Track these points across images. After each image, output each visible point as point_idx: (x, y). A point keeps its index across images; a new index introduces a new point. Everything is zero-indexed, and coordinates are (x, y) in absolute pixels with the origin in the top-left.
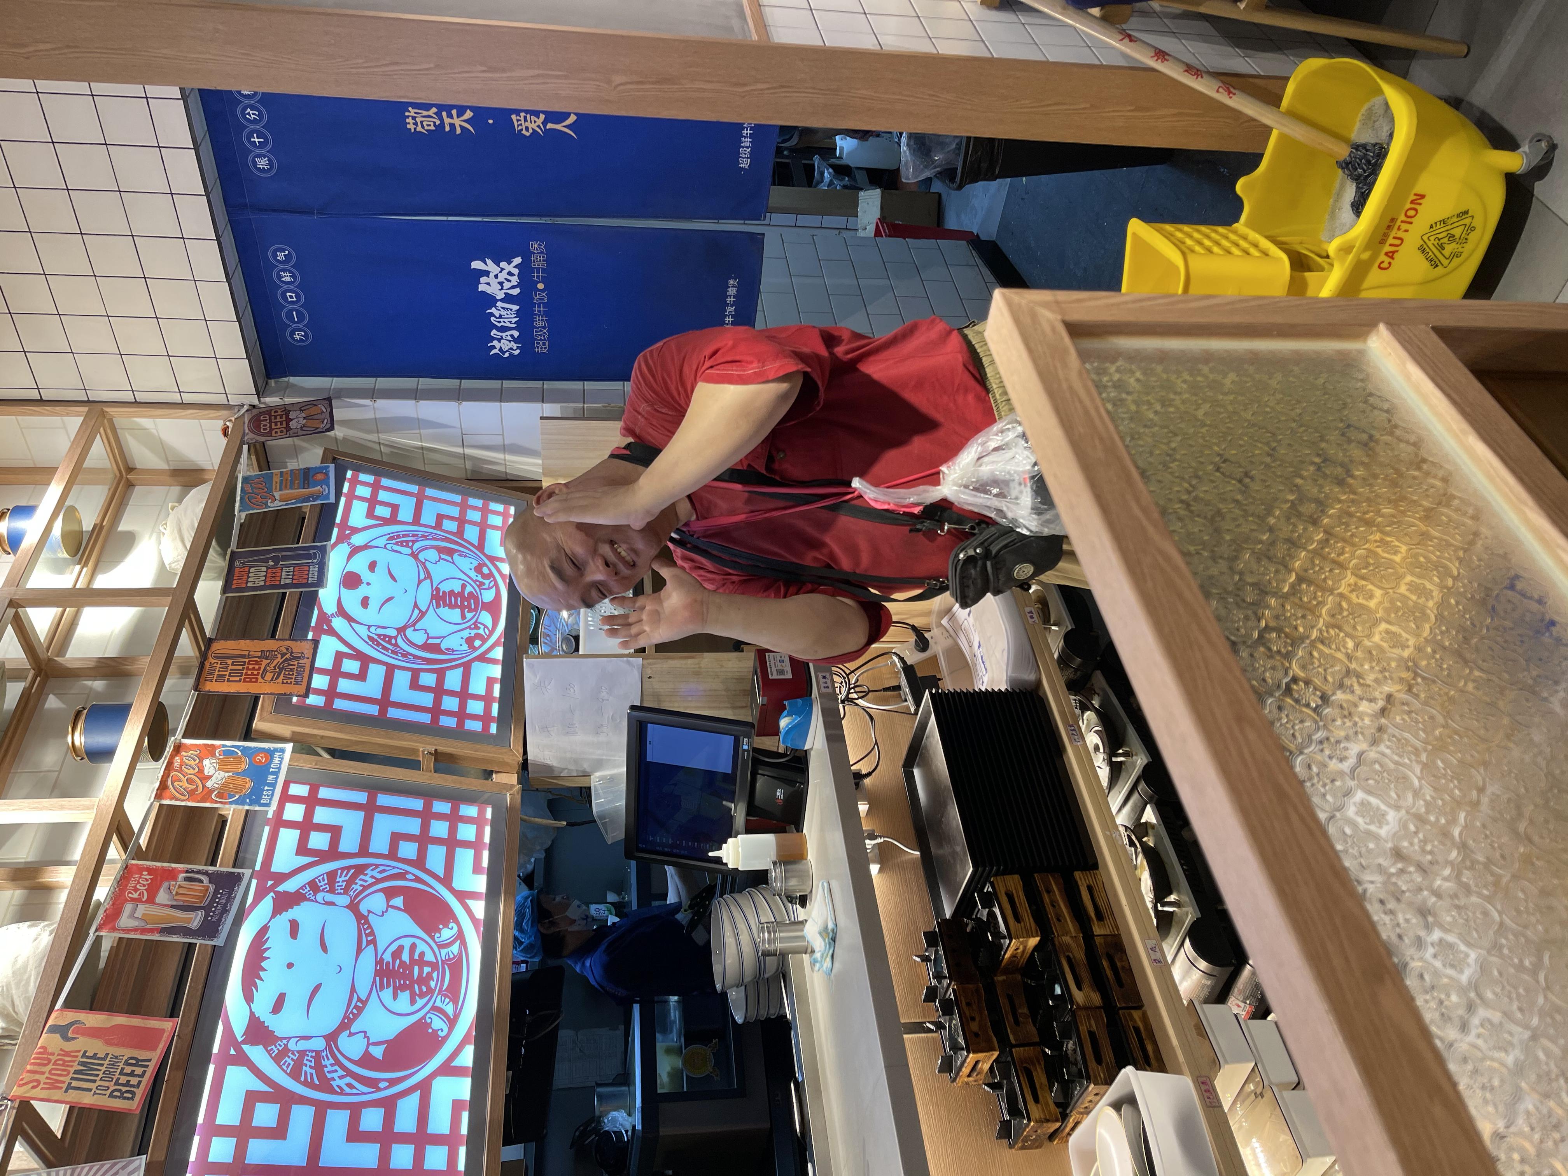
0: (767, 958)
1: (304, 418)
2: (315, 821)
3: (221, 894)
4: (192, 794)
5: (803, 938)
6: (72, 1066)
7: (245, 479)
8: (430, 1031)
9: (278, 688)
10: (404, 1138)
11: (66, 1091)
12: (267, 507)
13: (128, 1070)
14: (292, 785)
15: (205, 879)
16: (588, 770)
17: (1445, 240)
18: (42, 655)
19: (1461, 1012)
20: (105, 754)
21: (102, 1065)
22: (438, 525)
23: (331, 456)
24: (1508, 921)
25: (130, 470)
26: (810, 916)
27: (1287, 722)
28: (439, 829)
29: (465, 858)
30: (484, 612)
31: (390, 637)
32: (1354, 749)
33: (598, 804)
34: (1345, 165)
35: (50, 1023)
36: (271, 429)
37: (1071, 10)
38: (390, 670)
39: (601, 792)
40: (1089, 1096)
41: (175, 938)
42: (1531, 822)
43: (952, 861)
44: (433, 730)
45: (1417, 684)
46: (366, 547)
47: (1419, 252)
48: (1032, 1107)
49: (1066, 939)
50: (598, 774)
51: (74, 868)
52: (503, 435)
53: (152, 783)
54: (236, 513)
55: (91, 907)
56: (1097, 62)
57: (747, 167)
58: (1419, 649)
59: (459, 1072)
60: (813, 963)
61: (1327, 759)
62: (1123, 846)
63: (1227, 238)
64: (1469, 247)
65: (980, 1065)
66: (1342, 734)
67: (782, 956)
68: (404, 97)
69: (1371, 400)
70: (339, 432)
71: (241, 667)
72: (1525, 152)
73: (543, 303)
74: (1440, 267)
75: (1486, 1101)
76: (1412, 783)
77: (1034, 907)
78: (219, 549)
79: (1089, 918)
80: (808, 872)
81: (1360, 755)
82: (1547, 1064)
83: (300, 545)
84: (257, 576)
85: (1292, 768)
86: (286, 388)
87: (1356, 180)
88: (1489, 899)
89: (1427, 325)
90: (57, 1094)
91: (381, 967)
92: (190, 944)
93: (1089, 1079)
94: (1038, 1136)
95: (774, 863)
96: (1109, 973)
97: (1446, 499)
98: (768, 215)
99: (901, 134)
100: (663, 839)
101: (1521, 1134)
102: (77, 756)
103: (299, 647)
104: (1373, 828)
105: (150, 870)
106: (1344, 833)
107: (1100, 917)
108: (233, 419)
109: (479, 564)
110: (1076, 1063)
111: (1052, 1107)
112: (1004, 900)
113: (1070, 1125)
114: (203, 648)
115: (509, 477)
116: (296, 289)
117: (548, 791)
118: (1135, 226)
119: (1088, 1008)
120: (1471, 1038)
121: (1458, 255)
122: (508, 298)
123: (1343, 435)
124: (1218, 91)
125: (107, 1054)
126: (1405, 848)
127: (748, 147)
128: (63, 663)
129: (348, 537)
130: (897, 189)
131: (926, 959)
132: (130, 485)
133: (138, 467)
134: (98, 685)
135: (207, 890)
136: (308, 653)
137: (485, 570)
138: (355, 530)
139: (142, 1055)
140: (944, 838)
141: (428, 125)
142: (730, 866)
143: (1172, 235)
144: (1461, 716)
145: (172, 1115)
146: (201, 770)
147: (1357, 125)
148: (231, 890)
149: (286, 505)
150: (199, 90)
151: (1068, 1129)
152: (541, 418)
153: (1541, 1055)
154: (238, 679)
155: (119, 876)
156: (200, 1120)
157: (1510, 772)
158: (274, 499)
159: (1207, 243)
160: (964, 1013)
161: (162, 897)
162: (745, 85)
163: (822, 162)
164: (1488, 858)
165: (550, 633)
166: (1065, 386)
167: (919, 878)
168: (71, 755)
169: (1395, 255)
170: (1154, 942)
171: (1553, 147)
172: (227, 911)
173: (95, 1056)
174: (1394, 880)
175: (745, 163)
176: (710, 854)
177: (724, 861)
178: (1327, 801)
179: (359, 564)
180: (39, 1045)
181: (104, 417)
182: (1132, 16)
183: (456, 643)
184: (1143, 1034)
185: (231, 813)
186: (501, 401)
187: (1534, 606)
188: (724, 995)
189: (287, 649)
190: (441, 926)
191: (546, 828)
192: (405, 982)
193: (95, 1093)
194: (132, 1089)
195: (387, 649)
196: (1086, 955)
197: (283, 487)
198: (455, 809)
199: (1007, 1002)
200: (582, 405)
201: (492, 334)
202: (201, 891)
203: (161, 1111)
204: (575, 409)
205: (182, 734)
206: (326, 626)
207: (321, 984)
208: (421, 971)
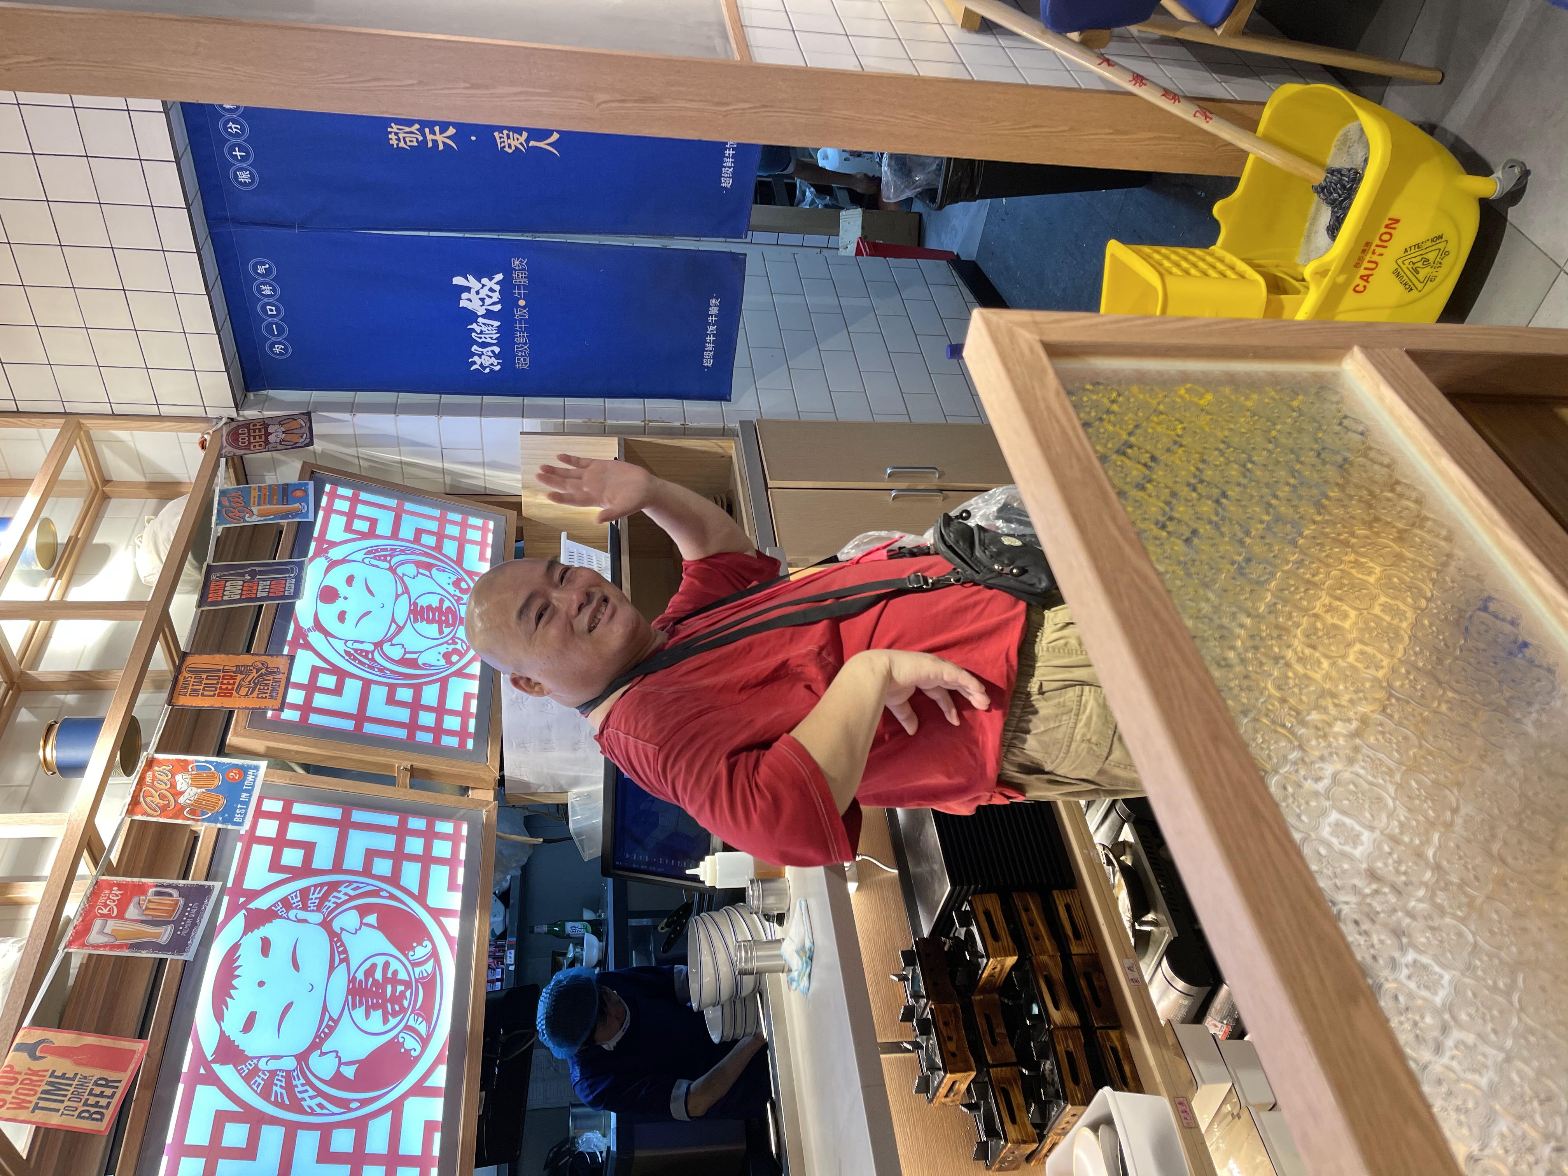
0: (744, 977)
1: (284, 432)
2: (287, 838)
3: (191, 907)
4: (164, 809)
5: (780, 956)
6: (39, 1086)
7: (223, 493)
8: (403, 1050)
9: (253, 702)
10: (375, 1159)
11: (33, 1111)
12: (245, 521)
13: (98, 1090)
14: (265, 801)
15: (175, 893)
16: (565, 787)
17: (1420, 264)
18: (15, 668)
19: (1436, 1033)
20: (76, 769)
21: (71, 1085)
22: (417, 540)
23: (311, 472)
24: (1481, 942)
25: (106, 482)
26: (786, 933)
27: (1262, 743)
28: (415, 846)
29: (439, 874)
30: (461, 627)
31: (367, 652)
32: (1329, 769)
33: (574, 821)
34: (1321, 190)
35: (17, 1041)
36: (250, 443)
37: (1050, 35)
38: (367, 685)
39: (578, 808)
40: (1066, 1117)
41: (144, 954)
42: (1505, 843)
43: (930, 880)
44: (410, 745)
45: (1391, 705)
46: (344, 561)
47: (1394, 276)
48: (1009, 1126)
49: (1044, 958)
50: (575, 791)
51: (46, 883)
52: (482, 449)
53: (124, 798)
54: (213, 526)
55: (61, 923)
56: (1076, 86)
57: (729, 186)
58: (1394, 670)
59: (432, 1092)
60: (790, 982)
61: (1302, 779)
62: (1101, 865)
63: (1204, 260)
64: (1443, 271)
65: (957, 1086)
66: (1317, 753)
67: (759, 974)
68: (386, 112)
69: (1346, 422)
70: (318, 446)
71: (215, 682)
72: (1498, 178)
73: (525, 320)
74: (1415, 291)
75: (1460, 1123)
76: (1386, 805)
77: (1012, 926)
78: (195, 562)
79: (1066, 936)
80: (786, 890)
81: (1334, 776)
82: (1522, 1087)
83: (276, 560)
84: (233, 590)
85: (1266, 788)
86: (266, 401)
87: (1332, 204)
88: (1462, 920)
89: (1401, 348)
90: (23, 1114)
91: (354, 985)
92: (161, 959)
93: (1066, 1100)
94: (1015, 1157)
95: (752, 881)
96: (1086, 992)
97: (1419, 521)
98: (750, 233)
99: (882, 154)
100: (640, 857)
101: (1496, 1157)
102: (49, 770)
103: (274, 662)
104: (1347, 848)
105: (120, 886)
106: (1319, 853)
107: (1078, 936)
108: (211, 432)
109: (458, 579)
110: (1053, 1084)
111: (1030, 1128)
112: (982, 918)
113: (1047, 1147)
114: (177, 662)
115: (488, 493)
116: (277, 303)
117: (524, 808)
118: (1114, 248)
119: (1065, 1028)
120: (1445, 1060)
121: (1431, 279)
122: (489, 315)
123: (1319, 455)
124: (1195, 116)
125: (76, 1074)
126: (1380, 869)
127: (730, 167)
128: (36, 676)
129: (326, 551)
130: (878, 208)
131: (903, 978)
132: (106, 497)
133: (114, 479)
134: (71, 699)
135: (176, 904)
136: (284, 668)
137: (464, 585)
138: (333, 544)
139: (112, 1076)
140: (922, 856)
141: (410, 141)
142: (708, 884)
143: (1151, 258)
144: (1436, 737)
145: (141, 1135)
146: (173, 786)
147: (1333, 150)
148: (201, 903)
149: (264, 520)
150: (181, 103)
151: (1045, 1151)
152: (522, 433)
153: (1515, 1077)
154: (212, 693)
155: (89, 891)
156: (169, 1140)
157: (1483, 793)
158: (252, 514)
159: (1185, 264)
160: (942, 1033)
161: (132, 912)
162: (727, 104)
164: (1462, 880)
166: (1042, 406)
167: (896, 897)
168: (42, 770)
169: (1371, 279)
170: (1132, 961)
171: (1526, 173)
172: (196, 925)
173: (63, 1076)
174: (1368, 900)
175: (727, 183)
176: (688, 872)
177: (701, 879)
178: (1302, 821)
179: (337, 579)
180: (6, 1063)
181: (81, 428)
182: (1110, 41)
183: (433, 657)
184: (1121, 1054)
185: (203, 828)
186: (481, 416)
187: (1508, 628)
188: (701, 1014)
189: (263, 664)
190: (415, 944)
191: (523, 845)
192: (377, 1001)
193: (62, 1114)
194: (101, 1110)
195: (363, 664)
196: (1064, 975)
197: (262, 502)
198: (430, 825)
199: (984, 1022)
200: (562, 420)
201: (473, 350)
202: (170, 905)
203: (129, 1132)
204: (555, 424)
205: (154, 749)
206: (302, 641)
207: (292, 1003)
208: (394, 990)
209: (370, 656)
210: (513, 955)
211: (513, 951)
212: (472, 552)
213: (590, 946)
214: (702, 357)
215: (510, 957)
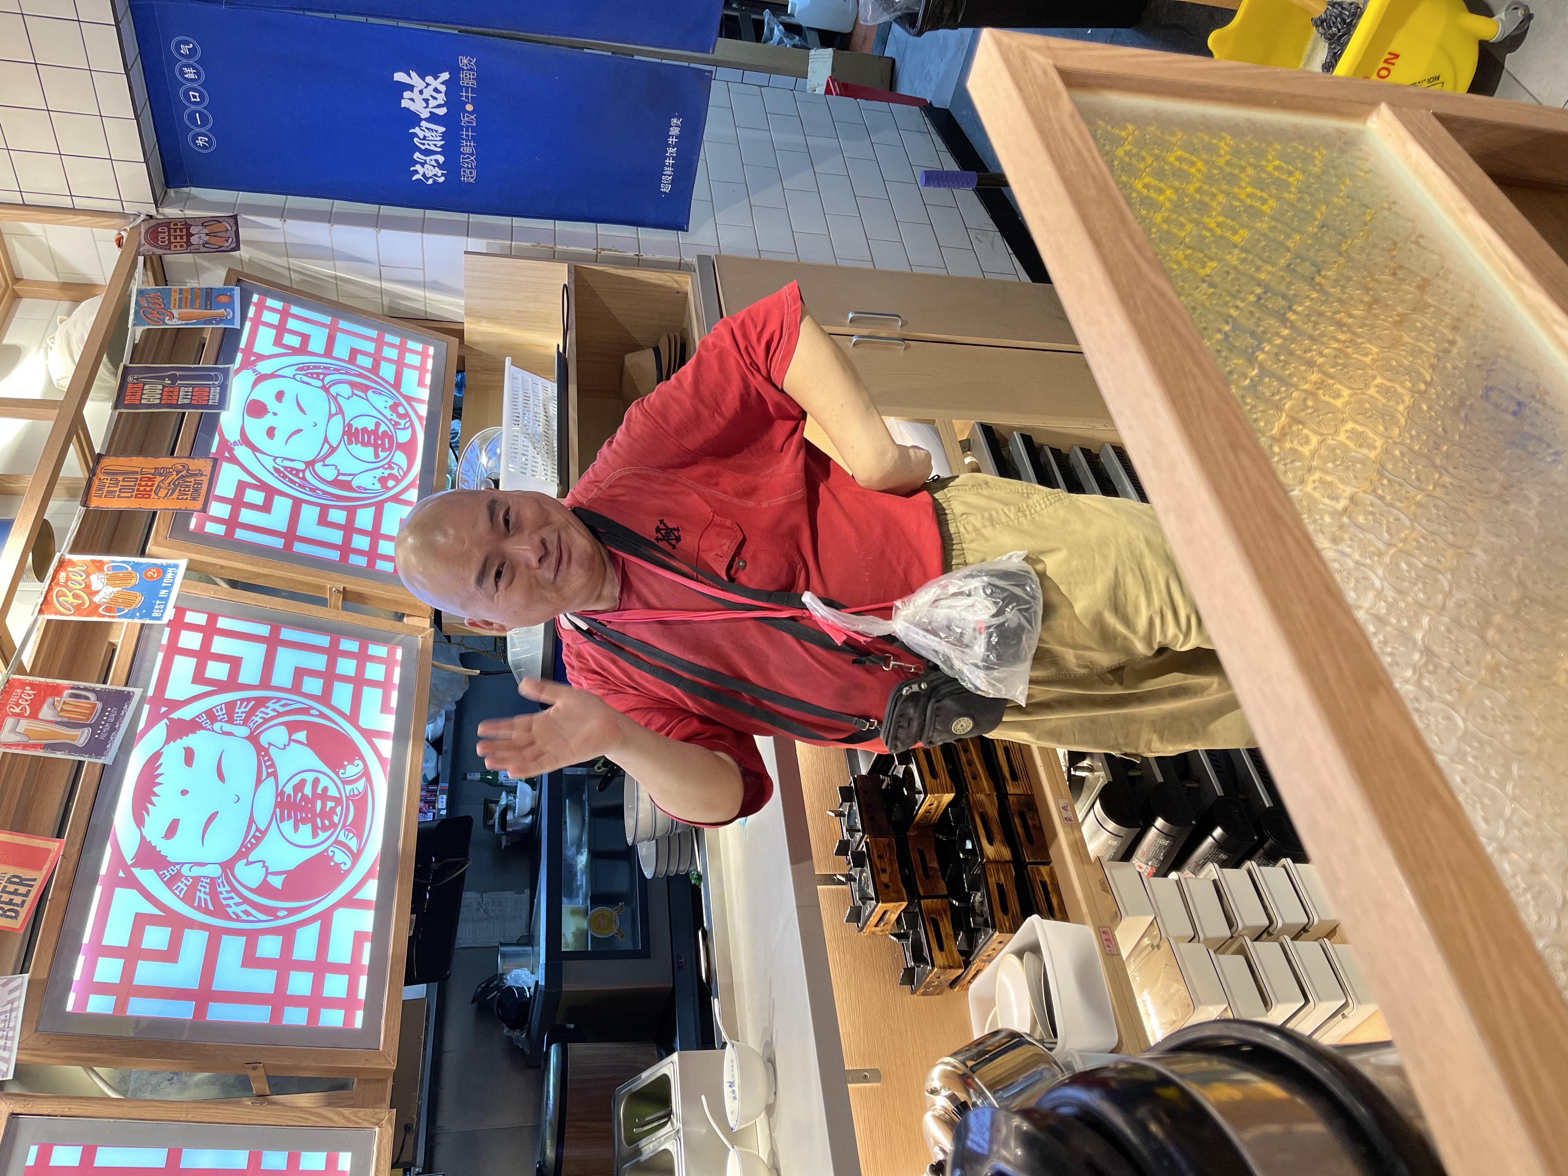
1: (207, 234)
2: (212, 651)
3: (109, 712)
4: (78, 609)
7: (140, 293)
8: (332, 864)
9: (174, 504)
10: (303, 966)
12: (165, 324)
13: (11, 888)
14: (185, 612)
15: (92, 697)
22: (352, 359)
23: (236, 278)
25: (17, 280)
28: (346, 667)
29: (372, 697)
30: (398, 452)
31: (298, 471)
33: (514, 653)
34: (1320, 23)
36: (170, 243)
38: (297, 504)
39: (516, 641)
40: (993, 944)
41: (59, 755)
44: (342, 567)
45: (1383, 486)
46: (272, 376)
48: (936, 953)
49: (981, 796)
52: (423, 269)
53: (35, 599)
54: (130, 326)
59: (363, 904)
65: (888, 916)
70: (244, 253)
71: (132, 484)
72: (1501, 20)
73: (472, 127)
77: (950, 767)
78: (110, 367)
79: (1004, 778)
83: (201, 365)
84: (152, 393)
86: (187, 199)
87: (1330, 39)
89: (1428, 111)
91: (282, 799)
92: (80, 761)
93: (994, 927)
94: (940, 983)
96: (1020, 830)
103: (197, 465)
105: (33, 686)
107: (1014, 777)
108: (128, 229)
109: (395, 403)
110: (982, 913)
111: (956, 955)
112: (922, 757)
113: (972, 974)
114: (91, 465)
115: (429, 317)
116: (201, 89)
117: (462, 641)
119: (997, 862)
122: (434, 118)
129: (254, 363)
130: (850, 48)
131: (840, 814)
132: (16, 297)
133: (25, 278)
135: (94, 708)
136: (207, 471)
137: (401, 410)
138: (261, 357)
139: (26, 873)
145: (56, 934)
146: (88, 586)
148: (121, 708)
149: (186, 324)
151: (969, 977)
152: (466, 252)
154: (129, 495)
156: (86, 939)
158: (172, 317)
160: (876, 865)
161: (46, 712)
163: (772, 17)
165: (467, 478)
170: (1066, 801)
171: (1529, 17)
172: (115, 729)
179: (265, 393)
183: (368, 481)
184: (1050, 888)
185: (120, 641)
186: (423, 232)
189: (183, 466)
190: (346, 763)
191: (459, 677)
192: (306, 816)
194: (15, 908)
195: (294, 483)
196: (999, 812)
197: (183, 305)
198: (363, 648)
199: (918, 858)
200: (509, 242)
201: (415, 157)
202: (87, 708)
203: (44, 930)
204: (501, 247)
205: (68, 550)
206: (227, 453)
207: (217, 812)
208: (324, 806)
209: (301, 475)
210: (445, 800)
211: (445, 797)
212: (410, 377)
213: (524, 793)
214: (660, 181)
215: (442, 802)
